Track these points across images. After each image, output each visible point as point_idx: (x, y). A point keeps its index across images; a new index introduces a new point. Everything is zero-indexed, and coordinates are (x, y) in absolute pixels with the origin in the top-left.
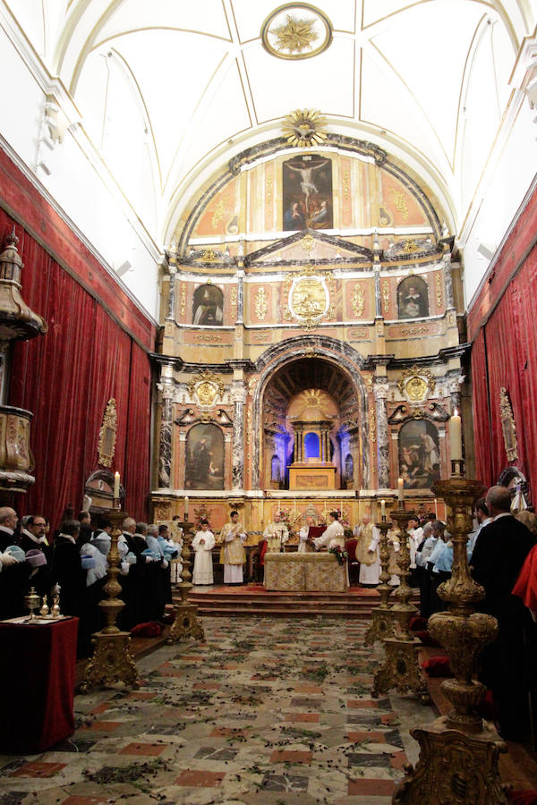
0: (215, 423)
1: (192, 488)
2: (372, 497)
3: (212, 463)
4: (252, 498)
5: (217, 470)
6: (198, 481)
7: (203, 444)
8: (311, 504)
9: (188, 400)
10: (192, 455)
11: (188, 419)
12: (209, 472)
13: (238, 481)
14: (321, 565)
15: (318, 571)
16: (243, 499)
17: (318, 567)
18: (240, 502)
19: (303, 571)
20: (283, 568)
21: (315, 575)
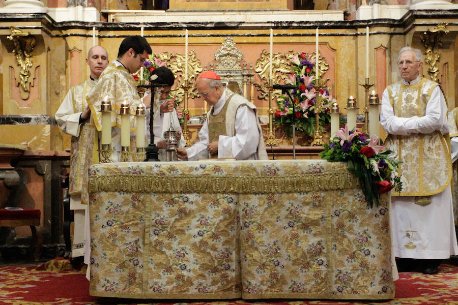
2: (392, 23)
4: (66, 26)
8: (228, 43)
14: (298, 205)
15: (287, 225)
16: (39, 24)
17: (287, 210)
18: (32, 34)
19: (232, 227)
20: (159, 218)
21: (274, 242)
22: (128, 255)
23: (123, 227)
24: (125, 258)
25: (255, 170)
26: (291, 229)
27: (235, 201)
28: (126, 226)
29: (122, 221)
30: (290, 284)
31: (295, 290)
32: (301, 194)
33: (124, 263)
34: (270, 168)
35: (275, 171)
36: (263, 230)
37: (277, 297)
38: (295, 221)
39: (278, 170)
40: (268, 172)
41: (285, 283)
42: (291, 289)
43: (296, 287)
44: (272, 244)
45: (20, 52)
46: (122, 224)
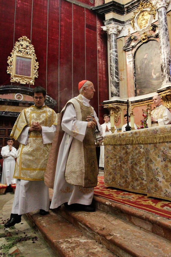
0: (152, 38)
1: (141, 93)
3: (153, 70)
5: (157, 74)
6: (145, 87)
7: (146, 59)
9: (132, 31)
10: (139, 69)
11: (133, 44)
12: (152, 78)
13: (165, 77)
14: (167, 149)
15: (163, 160)
16: (169, 91)
17: (162, 152)
18: (167, 94)
19: (143, 160)
20: (120, 155)
21: (157, 169)
22: (112, 170)
23: (111, 159)
24: (111, 171)
25: (148, 132)
26: (165, 162)
27: (143, 147)
28: (112, 158)
29: (111, 156)
30: (165, 192)
31: (167, 195)
32: (167, 143)
33: (111, 173)
34: (154, 131)
35: (156, 132)
36: (152, 162)
37: (159, 198)
38: (166, 158)
39: (157, 131)
40: (154, 133)
41: (162, 191)
42: (165, 195)
43: (167, 193)
44: (155, 169)
45: (167, 101)
46: (111, 157)
